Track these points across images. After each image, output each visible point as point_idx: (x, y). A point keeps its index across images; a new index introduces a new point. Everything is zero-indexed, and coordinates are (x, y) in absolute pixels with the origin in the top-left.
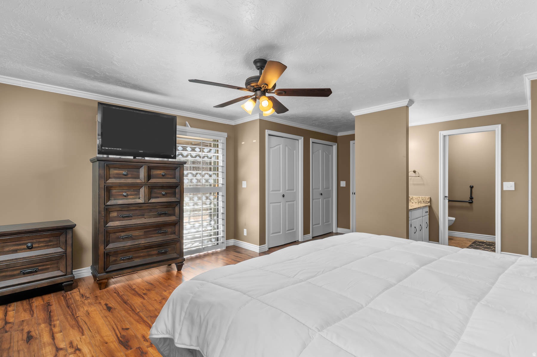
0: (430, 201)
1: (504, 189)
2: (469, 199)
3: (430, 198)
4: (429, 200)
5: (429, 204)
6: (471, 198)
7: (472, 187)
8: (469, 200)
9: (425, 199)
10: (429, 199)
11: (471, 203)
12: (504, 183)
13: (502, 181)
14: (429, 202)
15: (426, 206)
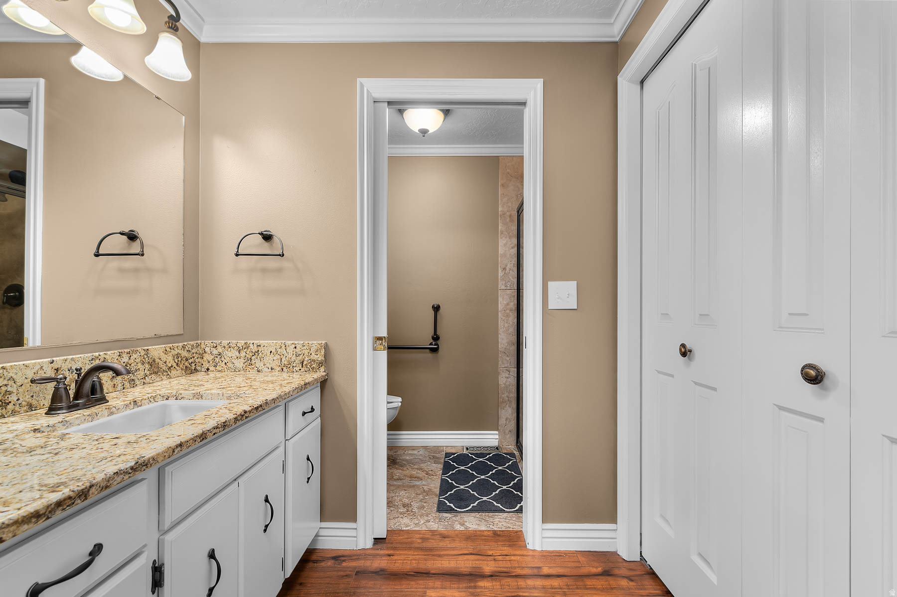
0: (327, 361)
1: (552, 305)
2: (432, 341)
3: (326, 347)
4: (320, 358)
5: (321, 373)
6: (436, 338)
7: (436, 309)
8: (431, 344)
9: (306, 352)
10: (323, 352)
11: (434, 350)
12: (551, 284)
13: (547, 278)
14: (320, 364)
15: (305, 387)
